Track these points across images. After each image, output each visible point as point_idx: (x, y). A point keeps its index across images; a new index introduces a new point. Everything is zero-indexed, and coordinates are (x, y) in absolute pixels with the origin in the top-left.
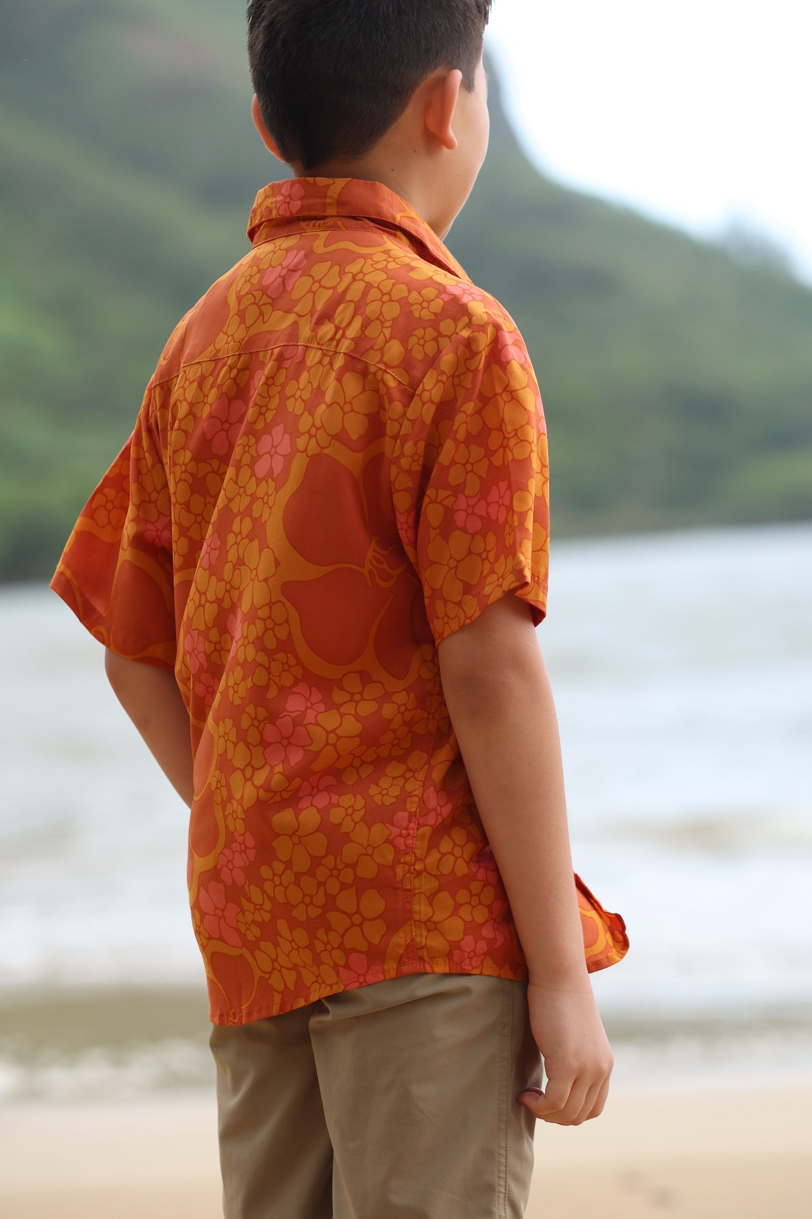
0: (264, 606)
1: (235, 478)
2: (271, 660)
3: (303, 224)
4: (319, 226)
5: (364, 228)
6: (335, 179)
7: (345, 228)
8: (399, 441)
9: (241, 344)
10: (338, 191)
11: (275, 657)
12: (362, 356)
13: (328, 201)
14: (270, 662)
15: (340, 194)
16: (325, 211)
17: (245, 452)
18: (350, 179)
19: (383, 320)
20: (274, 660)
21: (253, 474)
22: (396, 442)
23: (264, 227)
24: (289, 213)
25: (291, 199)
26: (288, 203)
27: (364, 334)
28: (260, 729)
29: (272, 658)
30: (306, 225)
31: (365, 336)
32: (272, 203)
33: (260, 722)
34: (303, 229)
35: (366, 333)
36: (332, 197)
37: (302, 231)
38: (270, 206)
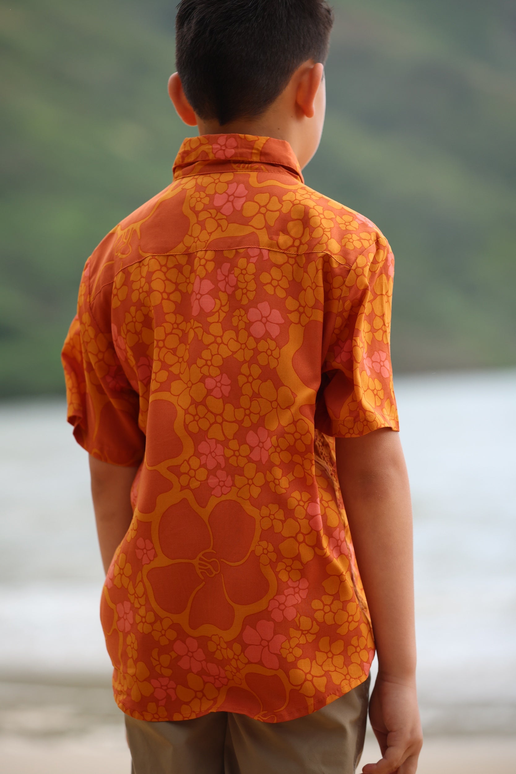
0: (290, 424)
1: (236, 338)
2: (303, 459)
3: (235, 166)
4: (247, 168)
5: (280, 172)
6: (259, 137)
7: (267, 170)
8: (341, 301)
9: (206, 243)
10: (262, 145)
11: (305, 457)
12: (312, 250)
13: (254, 151)
14: (303, 461)
15: (263, 148)
16: (251, 157)
17: (240, 320)
18: (269, 138)
19: (324, 228)
20: (305, 459)
21: (250, 335)
22: (339, 302)
23: (198, 164)
24: (224, 157)
25: (226, 147)
26: (224, 150)
27: (312, 237)
28: (305, 507)
29: (304, 458)
30: (237, 167)
31: (313, 238)
32: (209, 149)
33: (304, 502)
34: (235, 169)
35: (313, 236)
36: (257, 149)
37: (233, 171)
38: (207, 151)
